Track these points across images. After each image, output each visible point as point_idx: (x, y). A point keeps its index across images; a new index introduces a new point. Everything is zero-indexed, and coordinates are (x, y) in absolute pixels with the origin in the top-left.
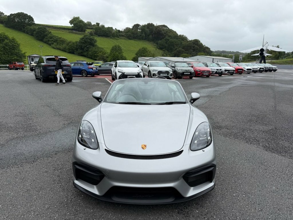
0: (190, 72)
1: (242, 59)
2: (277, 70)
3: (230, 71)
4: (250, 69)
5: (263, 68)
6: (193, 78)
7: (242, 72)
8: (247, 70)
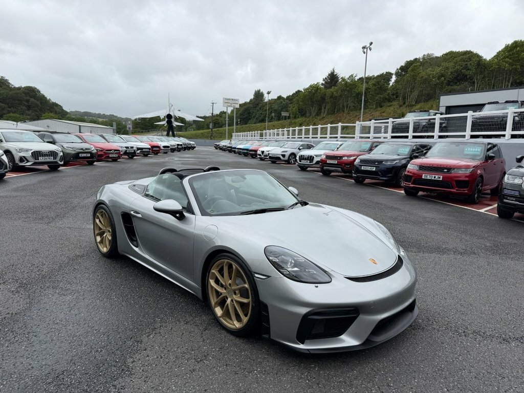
0: (90, 153)
1: (131, 129)
2: (195, 147)
3: (144, 150)
4: (168, 147)
5: (181, 145)
6: (95, 163)
7: (159, 151)
8: (163, 149)
